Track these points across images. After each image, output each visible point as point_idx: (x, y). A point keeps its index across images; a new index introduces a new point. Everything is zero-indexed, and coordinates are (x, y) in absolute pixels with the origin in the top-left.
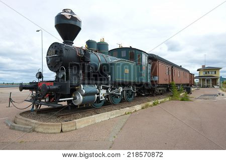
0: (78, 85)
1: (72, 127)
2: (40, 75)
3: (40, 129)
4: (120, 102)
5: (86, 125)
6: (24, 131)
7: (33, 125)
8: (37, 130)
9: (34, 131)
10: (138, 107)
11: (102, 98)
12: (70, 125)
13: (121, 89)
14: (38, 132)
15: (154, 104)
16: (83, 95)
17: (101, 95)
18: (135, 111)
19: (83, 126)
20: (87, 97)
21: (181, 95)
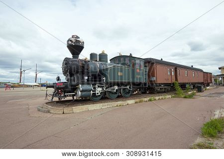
0: (78, 85)
1: (70, 111)
2: (58, 79)
3: (52, 111)
4: (117, 98)
5: (81, 111)
6: (44, 112)
7: (49, 109)
8: (50, 112)
9: (49, 112)
10: (131, 102)
11: (98, 94)
12: (69, 110)
13: (116, 88)
14: (51, 113)
15: (150, 100)
16: (81, 91)
17: (97, 92)
18: (128, 104)
19: (78, 111)
20: (84, 93)
21: (189, 93)
